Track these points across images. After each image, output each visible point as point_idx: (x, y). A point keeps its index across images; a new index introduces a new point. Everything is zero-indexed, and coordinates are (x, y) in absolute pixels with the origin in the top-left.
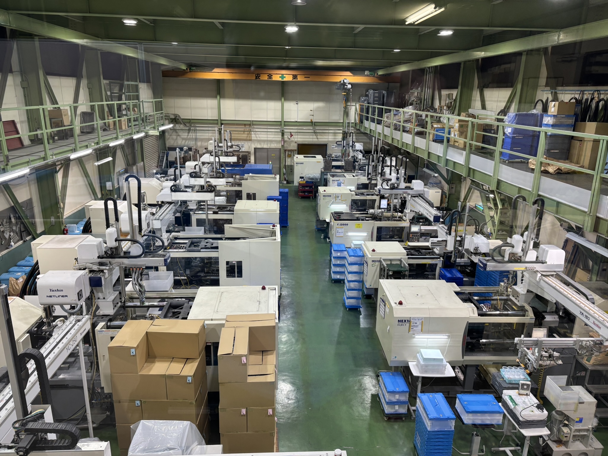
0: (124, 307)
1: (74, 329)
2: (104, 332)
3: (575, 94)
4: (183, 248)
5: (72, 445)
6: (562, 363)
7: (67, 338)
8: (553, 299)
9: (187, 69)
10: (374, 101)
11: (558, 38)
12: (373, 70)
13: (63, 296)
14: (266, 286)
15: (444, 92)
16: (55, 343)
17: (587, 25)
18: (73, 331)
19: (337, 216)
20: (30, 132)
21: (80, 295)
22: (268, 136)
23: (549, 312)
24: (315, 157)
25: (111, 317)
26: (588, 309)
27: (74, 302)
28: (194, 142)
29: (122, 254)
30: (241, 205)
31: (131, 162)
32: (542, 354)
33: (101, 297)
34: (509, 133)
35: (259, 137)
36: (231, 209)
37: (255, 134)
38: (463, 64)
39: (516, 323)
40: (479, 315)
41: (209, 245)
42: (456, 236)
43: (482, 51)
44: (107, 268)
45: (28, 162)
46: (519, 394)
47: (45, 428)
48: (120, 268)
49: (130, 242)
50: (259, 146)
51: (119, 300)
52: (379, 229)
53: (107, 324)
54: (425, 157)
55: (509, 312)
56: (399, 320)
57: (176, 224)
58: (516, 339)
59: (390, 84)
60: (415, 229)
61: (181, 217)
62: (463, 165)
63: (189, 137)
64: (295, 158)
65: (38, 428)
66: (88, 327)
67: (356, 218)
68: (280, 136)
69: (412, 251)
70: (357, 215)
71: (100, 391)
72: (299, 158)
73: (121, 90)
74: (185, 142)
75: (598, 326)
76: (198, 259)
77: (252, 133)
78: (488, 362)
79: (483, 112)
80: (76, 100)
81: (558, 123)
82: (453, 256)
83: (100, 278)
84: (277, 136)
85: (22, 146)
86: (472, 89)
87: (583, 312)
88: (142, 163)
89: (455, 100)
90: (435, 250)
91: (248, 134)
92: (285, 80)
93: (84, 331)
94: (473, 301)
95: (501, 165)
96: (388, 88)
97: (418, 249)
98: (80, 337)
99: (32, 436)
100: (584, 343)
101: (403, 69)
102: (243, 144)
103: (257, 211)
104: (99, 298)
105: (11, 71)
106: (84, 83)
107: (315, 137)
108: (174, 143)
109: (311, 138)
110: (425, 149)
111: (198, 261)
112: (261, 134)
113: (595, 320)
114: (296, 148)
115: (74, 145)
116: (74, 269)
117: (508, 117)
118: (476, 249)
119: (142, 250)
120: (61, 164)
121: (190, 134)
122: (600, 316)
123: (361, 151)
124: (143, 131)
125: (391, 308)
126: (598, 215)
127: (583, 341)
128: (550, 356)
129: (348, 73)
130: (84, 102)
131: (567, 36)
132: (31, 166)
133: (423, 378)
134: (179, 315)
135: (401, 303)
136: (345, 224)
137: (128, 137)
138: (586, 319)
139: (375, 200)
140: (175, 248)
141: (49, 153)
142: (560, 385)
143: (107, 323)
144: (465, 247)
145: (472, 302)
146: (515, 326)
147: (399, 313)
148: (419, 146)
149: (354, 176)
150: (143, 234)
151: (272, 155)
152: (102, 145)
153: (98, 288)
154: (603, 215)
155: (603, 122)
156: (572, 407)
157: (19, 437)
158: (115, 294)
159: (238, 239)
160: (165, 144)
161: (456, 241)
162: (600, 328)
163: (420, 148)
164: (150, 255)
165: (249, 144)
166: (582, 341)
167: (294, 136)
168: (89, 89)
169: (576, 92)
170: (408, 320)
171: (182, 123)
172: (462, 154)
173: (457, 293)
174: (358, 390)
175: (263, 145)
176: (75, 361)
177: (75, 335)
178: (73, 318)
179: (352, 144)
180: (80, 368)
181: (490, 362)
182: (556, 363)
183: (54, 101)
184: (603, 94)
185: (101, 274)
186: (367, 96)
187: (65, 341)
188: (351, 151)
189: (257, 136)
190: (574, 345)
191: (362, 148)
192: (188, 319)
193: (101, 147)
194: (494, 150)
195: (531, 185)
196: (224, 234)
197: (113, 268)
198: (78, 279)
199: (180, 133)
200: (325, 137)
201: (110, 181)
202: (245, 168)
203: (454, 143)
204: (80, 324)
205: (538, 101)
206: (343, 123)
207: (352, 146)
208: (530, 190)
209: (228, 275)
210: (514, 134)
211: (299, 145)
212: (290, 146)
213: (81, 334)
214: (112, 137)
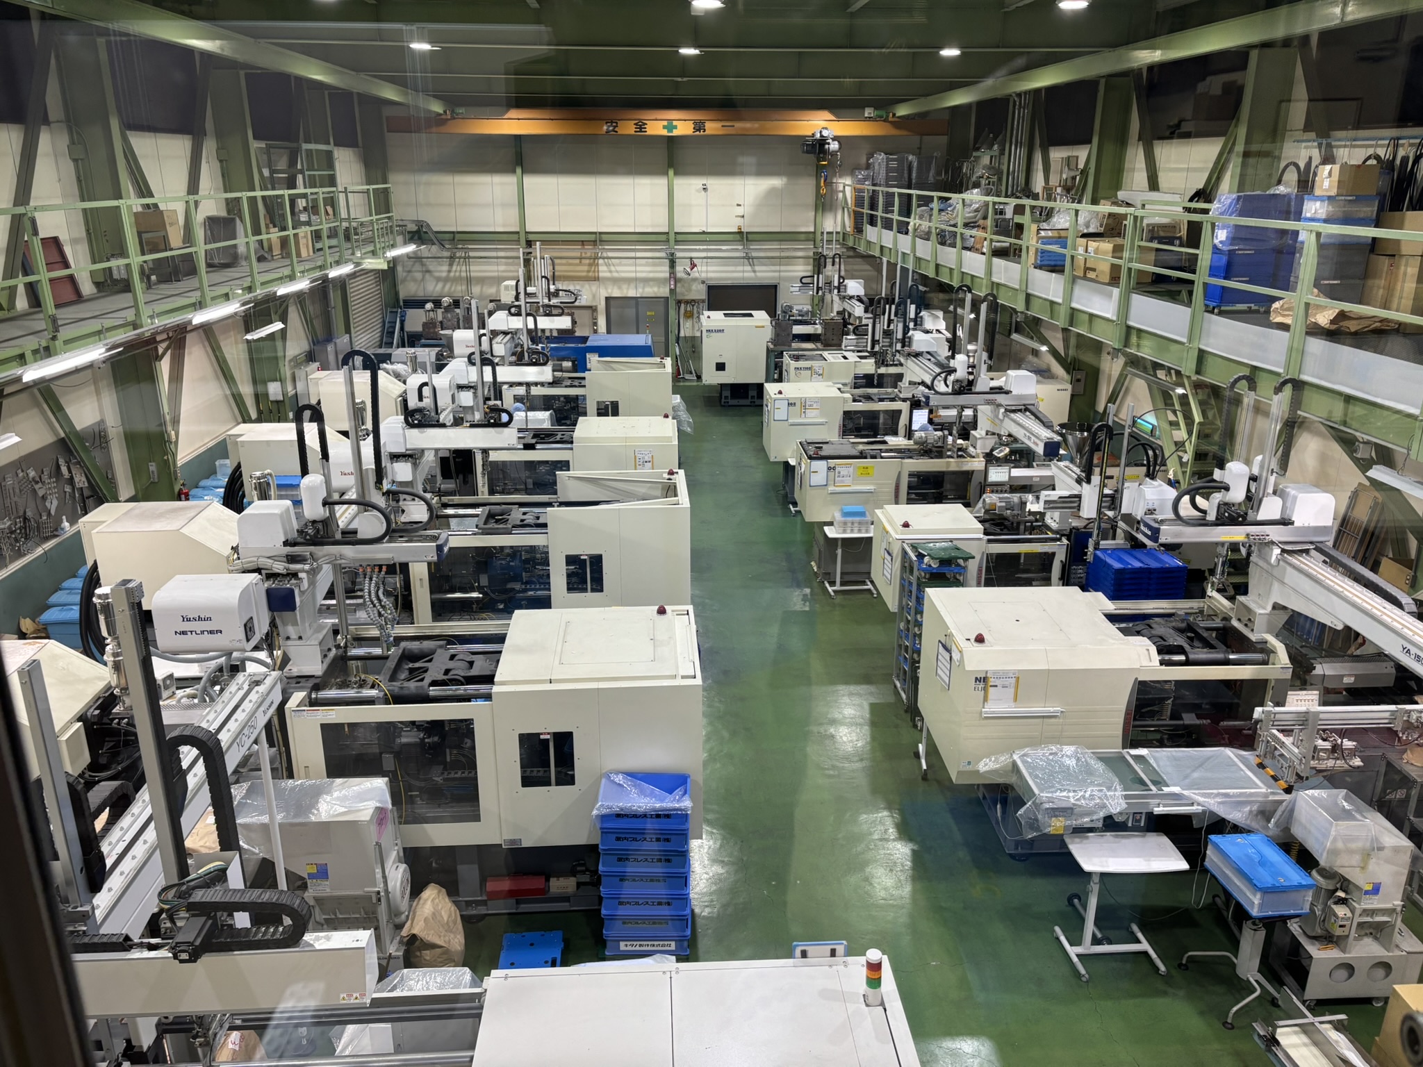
0: (343, 659)
1: (251, 701)
2: (305, 713)
3: (1377, 146)
5: (293, 939)
6: (1361, 764)
7: (236, 720)
8: (1336, 622)
9: (445, 112)
10: (888, 178)
11: (1343, 11)
12: (883, 104)
13: (211, 632)
14: (666, 607)
15: (1057, 154)
18: (247, 706)
19: (815, 451)
20: (94, 262)
21: (249, 629)
22: (638, 268)
24: (751, 315)
25: (317, 681)
27: (238, 645)
28: (464, 287)
29: (338, 536)
30: (589, 428)
31: (321, 335)
32: (1317, 743)
33: (294, 636)
34: (1221, 242)
35: (617, 272)
36: (566, 438)
37: (608, 265)
38: (1103, 81)
39: (1249, 681)
40: (1161, 663)
41: (530, 519)
42: (1103, 485)
43: (1153, 48)
44: (307, 567)
45: (99, 333)
47: (232, 900)
48: (335, 567)
49: (354, 507)
50: (616, 293)
51: (331, 644)
52: (915, 477)
53: (309, 696)
54: (1020, 307)
55: (1232, 657)
56: (976, 678)
58: (1258, 711)
59: (926, 138)
60: (998, 475)
61: (451, 459)
62: (1113, 321)
63: (452, 274)
64: (703, 318)
65: (217, 900)
66: (277, 697)
67: (857, 454)
68: (667, 268)
70: (861, 447)
72: (714, 318)
73: (292, 162)
74: (444, 287)
77: (601, 261)
79: (1154, 195)
80: (193, 187)
81: (1338, 214)
83: (291, 593)
84: (659, 269)
85: (79, 298)
86: (1124, 143)
87: (1409, 646)
88: (346, 338)
89: (1084, 172)
90: (1048, 521)
91: (590, 265)
92: (675, 133)
95: (1207, 314)
96: (920, 148)
98: (262, 721)
99: (204, 918)
100: (1414, 716)
101: (960, 98)
102: (578, 288)
104: (288, 638)
105: (46, 121)
106: (210, 147)
107: (749, 268)
108: (417, 291)
109: (739, 272)
110: (1017, 287)
111: (508, 555)
112: (620, 265)
114: (704, 296)
115: (198, 294)
116: (231, 572)
117: (1219, 204)
118: (1150, 513)
119: (385, 524)
120: (169, 338)
121: (454, 268)
123: (860, 300)
124: (351, 260)
127: (1411, 711)
129: (826, 115)
130: (212, 193)
131: (1364, 4)
132: (108, 341)
135: (980, 639)
136: (835, 468)
137: (318, 274)
138: (1416, 663)
139: (900, 412)
141: (146, 311)
143: (310, 692)
144: (1124, 511)
147: (975, 659)
148: (1003, 282)
149: (845, 358)
150: (385, 487)
151: (649, 313)
152: (259, 292)
153: (286, 614)
157: (173, 921)
158: (324, 628)
159: (590, 503)
160: (397, 294)
161: (1102, 496)
163: (1006, 286)
164: (402, 536)
165: (594, 288)
166: (1408, 712)
167: (699, 268)
168: (221, 161)
169: (1380, 142)
171: (436, 241)
172: (1110, 296)
173: (1110, 617)
174: (881, 840)
175: (625, 291)
177: (253, 714)
178: (243, 678)
179: (839, 283)
182: (1348, 764)
183: (144, 190)
185: (293, 581)
186: (868, 167)
187: (232, 726)
188: (836, 298)
189: (613, 268)
190: (1392, 721)
191: (861, 292)
192: (495, 680)
193: (259, 297)
194: (1192, 282)
195: (1283, 359)
196: (556, 494)
197: (319, 568)
198: (245, 593)
199: (432, 265)
200: (773, 268)
201: (276, 380)
202: (589, 344)
203: (1085, 273)
204: (261, 689)
205: (1287, 167)
206: (814, 233)
207: (839, 288)
208: (1281, 371)
209: (571, 588)
210: (1231, 245)
211: (710, 288)
212: (690, 290)
213: (264, 713)
214: (280, 275)
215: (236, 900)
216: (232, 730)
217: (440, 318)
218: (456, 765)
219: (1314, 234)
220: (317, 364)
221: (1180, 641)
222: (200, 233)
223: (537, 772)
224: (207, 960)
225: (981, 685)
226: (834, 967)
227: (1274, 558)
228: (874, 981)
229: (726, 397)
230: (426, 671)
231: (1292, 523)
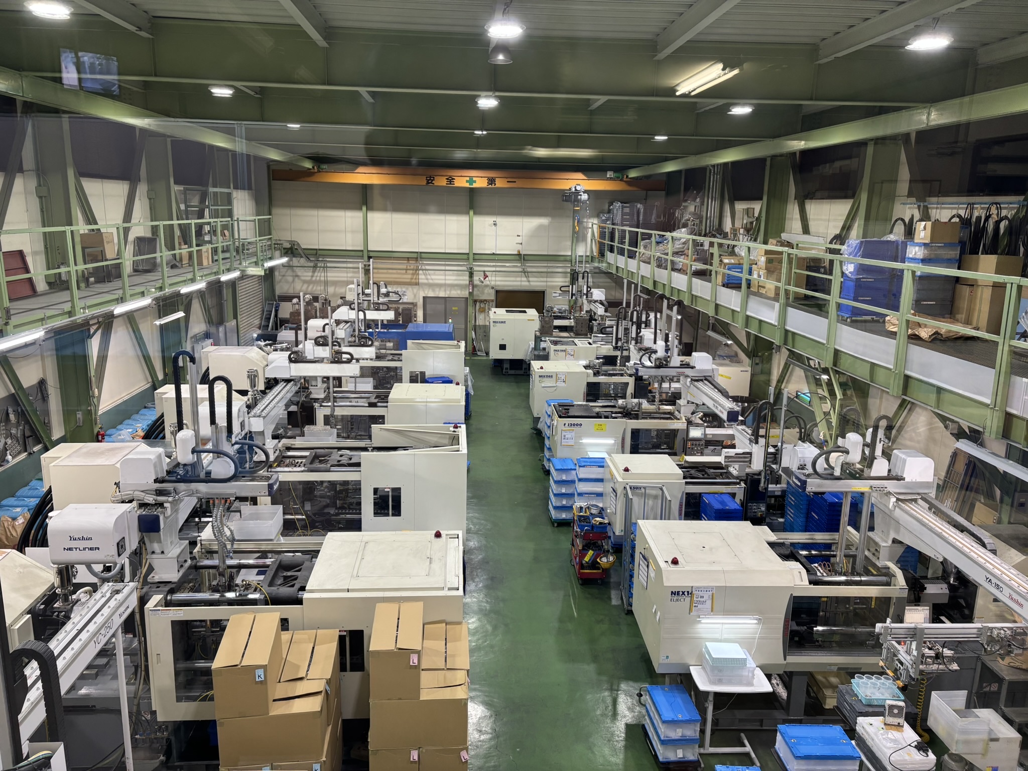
0: (196, 568)
1: (109, 607)
2: (160, 612)
3: (959, 208)
4: (299, 466)
6: (958, 668)
7: (95, 623)
8: (938, 555)
9: (313, 167)
10: (623, 220)
11: (928, 118)
12: (620, 169)
13: (91, 549)
14: (441, 532)
15: (740, 206)
16: (74, 632)
17: (977, 97)
18: (106, 611)
19: (564, 411)
20: (48, 269)
21: (121, 546)
22: (447, 277)
23: (932, 579)
24: (525, 312)
25: (173, 586)
26: (1000, 573)
27: (110, 559)
28: (322, 288)
30: (400, 392)
31: (215, 318)
32: (924, 652)
33: (158, 550)
34: (850, 272)
35: (432, 279)
36: (384, 399)
37: (425, 275)
38: (769, 160)
39: (877, 598)
40: (810, 583)
41: (344, 460)
42: (767, 445)
43: (801, 139)
44: (170, 499)
45: (42, 320)
46: (885, 724)
48: (194, 498)
49: (211, 455)
50: (431, 294)
51: (188, 556)
52: (635, 433)
53: (165, 598)
54: (711, 312)
55: (863, 579)
56: (672, 592)
57: (289, 424)
58: (879, 626)
59: (650, 192)
60: (695, 433)
61: (299, 413)
62: (776, 326)
63: (314, 278)
64: (491, 313)
66: (133, 602)
67: (595, 415)
68: (467, 278)
69: (693, 472)
70: (597, 410)
71: (149, 717)
72: (500, 313)
73: (202, 200)
74: (307, 287)
75: (1017, 602)
76: (325, 484)
77: (421, 272)
78: (828, 667)
79: (806, 238)
80: (127, 217)
81: (932, 256)
82: (763, 480)
83: (157, 518)
84: (461, 278)
85: (32, 293)
86: (784, 201)
87: (991, 577)
88: (234, 322)
89: (758, 219)
90: (731, 469)
91: (413, 274)
92: (475, 185)
93: (125, 610)
94: (799, 557)
95: (839, 324)
96: (646, 199)
97: (701, 468)
98: (118, 621)
100: (995, 632)
101: (670, 167)
102: (404, 290)
103: (427, 402)
104: (153, 552)
105: (21, 170)
106: (142, 189)
107: (525, 279)
108: (288, 289)
109: (519, 281)
110: (709, 299)
111: (326, 487)
112: (434, 274)
113: (1012, 593)
114: (493, 297)
115: (121, 292)
116: (113, 502)
117: (848, 246)
118: (802, 468)
119: (233, 468)
120: (99, 322)
121: (316, 274)
122: (1020, 585)
123: (601, 303)
124: (238, 268)
125: (659, 570)
126: (1009, 410)
127: (993, 628)
128: (938, 656)
129: (580, 176)
130: (142, 221)
131: (942, 114)
132: (47, 326)
133: (717, 695)
134: (295, 582)
135: (675, 562)
136: (577, 425)
137: (212, 278)
138: (996, 590)
139: (628, 385)
140: (287, 466)
141: (79, 304)
142: (955, 708)
143: (167, 595)
145: (797, 560)
146: (873, 603)
147: (673, 578)
148: (699, 295)
149: (590, 344)
150: (234, 440)
151: (453, 308)
152: (168, 291)
153: (152, 534)
154: (1017, 410)
155: (1007, 254)
156: (979, 748)
158: (182, 544)
159: (395, 449)
160: (274, 291)
161: (767, 454)
162: (1021, 605)
163: (701, 297)
164: (244, 477)
165: (415, 291)
166: (991, 629)
167: (490, 278)
168: (150, 199)
169: (960, 206)
170: (688, 592)
171: (303, 255)
172: (773, 307)
173: (772, 545)
174: (602, 715)
175: (437, 293)
176: (108, 663)
177: (110, 617)
178: (107, 588)
179: (587, 291)
180: (115, 677)
181: (833, 667)
182: (948, 668)
183: (90, 219)
184: (1005, 208)
185: (159, 509)
186: (611, 212)
187: (92, 627)
188: (585, 302)
189: (429, 277)
190: (979, 636)
191: (603, 298)
192: (307, 588)
193: (168, 294)
194: (827, 301)
195: (892, 359)
196: (371, 441)
197: (180, 500)
198: (120, 518)
199: (299, 272)
200: (542, 279)
202: (407, 330)
203: (760, 290)
204: (119, 597)
205: (896, 221)
206: (571, 256)
207: (587, 295)
208: (892, 367)
209: (376, 514)
210: (858, 274)
211: (497, 292)
212: (483, 293)
213: (120, 616)
214: (185, 278)
216: (91, 631)
219: (910, 272)
220: (211, 341)
222: (129, 249)
227: (891, 504)
229: (507, 370)
231: (904, 479)
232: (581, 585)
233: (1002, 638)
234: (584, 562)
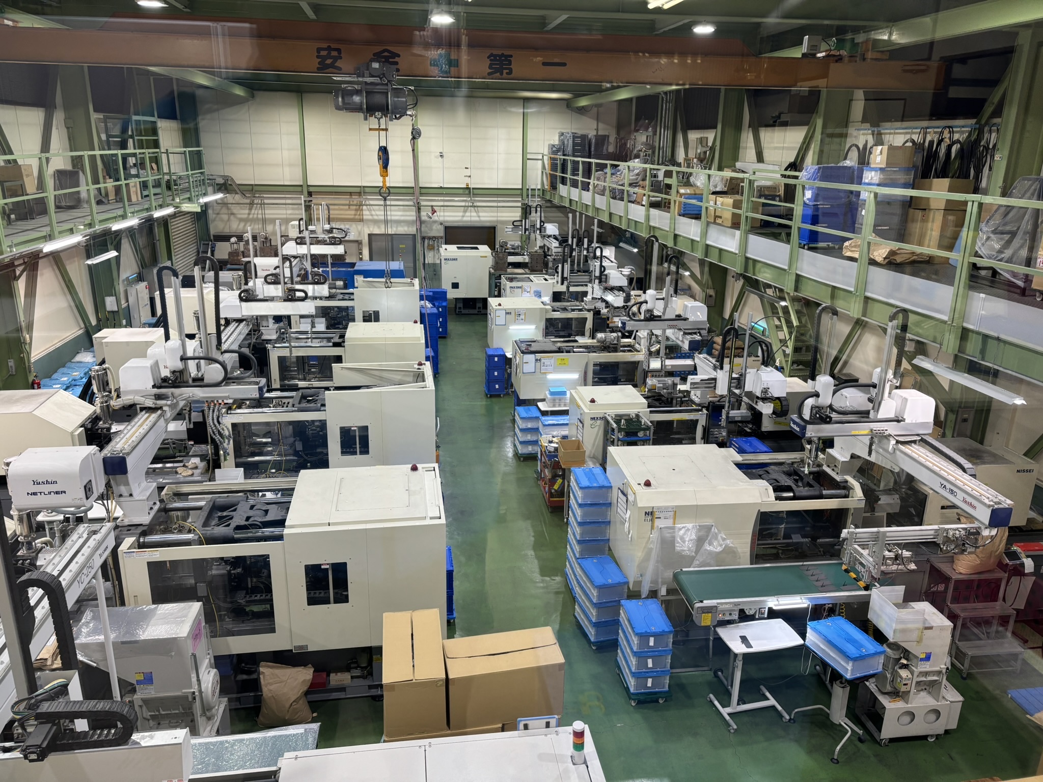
0: (165, 510)
1: (89, 547)
2: (134, 554)
3: (913, 133)
5: (123, 739)
6: (915, 568)
7: (77, 562)
8: (895, 467)
10: (574, 150)
13: (57, 493)
14: (417, 465)
15: (693, 136)
18: (86, 551)
19: (526, 347)
21: (88, 489)
22: (393, 213)
23: (884, 491)
24: (477, 248)
25: (145, 528)
26: (954, 479)
28: (260, 226)
30: (356, 331)
31: (147, 260)
32: (885, 554)
33: (125, 494)
34: (808, 199)
35: (377, 215)
37: (369, 210)
40: (776, 499)
42: (731, 371)
47: (73, 710)
50: (376, 231)
51: (156, 499)
52: (598, 366)
53: (138, 541)
54: (670, 244)
56: (646, 513)
58: (844, 532)
60: (655, 364)
62: (736, 254)
63: (251, 216)
64: (442, 250)
65: (60, 710)
66: (111, 543)
67: (557, 349)
68: (414, 213)
70: (559, 345)
72: (450, 250)
73: (124, 130)
74: (245, 225)
75: (971, 505)
77: (364, 207)
79: (761, 166)
80: (45, 146)
81: (887, 181)
82: (727, 405)
83: (124, 460)
84: (408, 213)
86: (738, 128)
87: (945, 483)
88: (168, 264)
89: (712, 149)
90: (693, 397)
91: (356, 210)
93: (105, 550)
94: (765, 475)
95: (801, 250)
96: (597, 129)
98: (98, 561)
99: (50, 725)
100: (951, 533)
101: (623, 95)
102: (347, 227)
104: (121, 496)
106: (59, 117)
107: (474, 214)
108: (224, 228)
109: (468, 216)
110: (668, 229)
112: (379, 210)
113: (965, 496)
114: (442, 234)
115: (48, 229)
117: (805, 173)
118: (765, 391)
120: (25, 263)
121: (253, 211)
122: (973, 489)
123: (555, 238)
124: (171, 204)
126: (966, 325)
127: (948, 529)
130: (60, 152)
135: (648, 484)
137: (145, 214)
138: (950, 495)
139: (586, 319)
141: (5, 241)
143: (139, 537)
144: (747, 389)
145: (763, 478)
147: (645, 499)
148: (657, 225)
149: (546, 280)
151: (401, 246)
152: (98, 228)
153: (119, 477)
154: (974, 325)
155: (958, 177)
156: (914, 636)
157: (24, 729)
158: (151, 487)
159: (359, 387)
160: (208, 230)
161: (731, 379)
162: (974, 507)
163: (659, 229)
165: (359, 227)
166: (947, 530)
167: (438, 213)
168: (68, 128)
169: (914, 131)
171: (238, 192)
172: (734, 236)
173: (739, 466)
175: (383, 230)
177: (90, 557)
178: (83, 529)
179: (541, 226)
182: (905, 568)
184: (957, 132)
186: (561, 142)
187: (74, 567)
188: (538, 237)
189: (373, 213)
190: (936, 537)
191: (556, 232)
192: (286, 524)
193: (98, 232)
194: (790, 227)
195: (853, 282)
196: (332, 380)
198: (85, 461)
199: (236, 209)
200: (492, 214)
201: (112, 296)
202: (356, 268)
203: (715, 220)
204: (98, 537)
205: (850, 147)
206: (522, 189)
207: (540, 230)
208: (852, 289)
209: (343, 453)
210: (815, 201)
211: (446, 228)
212: (431, 229)
213: (100, 555)
214: (115, 215)
215: (76, 710)
216: (74, 571)
217: (242, 249)
218: (254, 590)
219: (872, 195)
220: (145, 283)
221: (788, 482)
222: (50, 183)
223: (320, 594)
224: (53, 758)
225: (649, 518)
226: (549, 736)
228: (579, 746)
229: (460, 308)
230: (231, 518)
232: (551, 512)
233: (957, 538)
234: (553, 491)
